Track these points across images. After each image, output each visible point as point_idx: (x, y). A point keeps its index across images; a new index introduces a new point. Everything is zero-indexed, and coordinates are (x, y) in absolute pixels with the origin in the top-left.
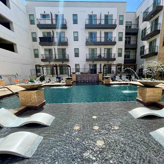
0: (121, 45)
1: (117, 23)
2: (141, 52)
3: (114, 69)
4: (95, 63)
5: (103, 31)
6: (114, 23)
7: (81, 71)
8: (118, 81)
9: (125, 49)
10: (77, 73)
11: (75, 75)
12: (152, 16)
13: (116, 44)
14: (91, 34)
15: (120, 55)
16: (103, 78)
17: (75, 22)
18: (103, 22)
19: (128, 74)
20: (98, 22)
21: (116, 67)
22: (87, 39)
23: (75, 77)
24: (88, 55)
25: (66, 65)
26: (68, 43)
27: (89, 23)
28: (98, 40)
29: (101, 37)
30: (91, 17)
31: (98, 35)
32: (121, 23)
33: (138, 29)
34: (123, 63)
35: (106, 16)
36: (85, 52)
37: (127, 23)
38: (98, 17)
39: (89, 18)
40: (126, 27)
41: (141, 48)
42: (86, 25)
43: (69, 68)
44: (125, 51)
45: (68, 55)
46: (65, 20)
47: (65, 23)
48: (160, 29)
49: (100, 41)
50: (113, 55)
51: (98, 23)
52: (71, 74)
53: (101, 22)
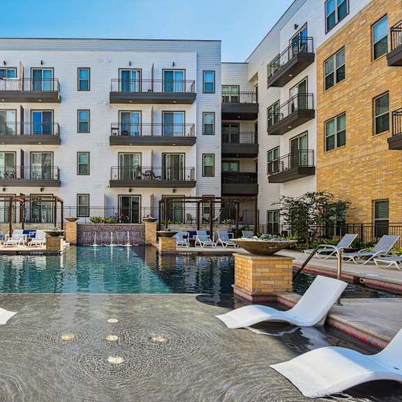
0: (213, 144)
1: (198, 89)
2: (269, 165)
3: (191, 209)
4: (136, 191)
5: (159, 108)
6: (188, 90)
7: (93, 214)
8: (202, 244)
9: (223, 155)
10: (81, 220)
11: (74, 224)
12: (290, 75)
13: (195, 142)
14: (124, 115)
15: (208, 171)
16: (158, 235)
17: (84, 85)
18: (158, 88)
19: (234, 226)
20: (146, 87)
21: (199, 205)
22: (112, 129)
23: (75, 230)
24: (116, 172)
25: (50, 197)
26: (62, 137)
27: (120, 91)
28: (146, 131)
29: (152, 124)
30: (126, 75)
31: (146, 118)
32: (209, 88)
33: (257, 105)
34: (218, 193)
35: (168, 74)
36: (106, 162)
37: (226, 90)
38: (146, 75)
39: (121, 78)
40: (225, 99)
41: (269, 153)
42: (112, 94)
43: (59, 204)
44: (222, 162)
45: (59, 170)
46: (56, 82)
47: (56, 89)
48: (315, 109)
49: (150, 134)
50: (188, 173)
51: (145, 90)
52: (65, 221)
53: (152, 88)
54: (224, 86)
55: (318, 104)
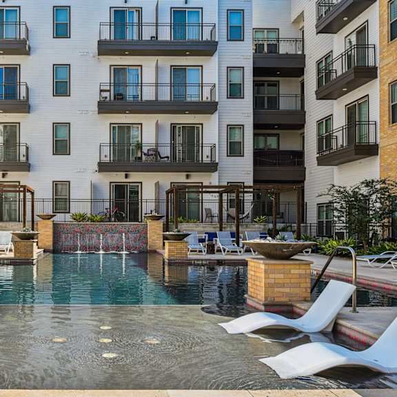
1: (221, 36)
2: (320, 141)
3: (210, 202)
4: (135, 177)
5: (167, 62)
6: (206, 37)
7: (75, 208)
9: (256, 126)
10: (59, 218)
11: (50, 223)
12: (345, 19)
13: (216, 110)
14: (118, 71)
15: (235, 149)
17: (62, 30)
18: (165, 34)
20: (148, 33)
21: (221, 196)
22: (101, 91)
23: (50, 232)
24: (106, 151)
25: (16, 186)
26: (31, 102)
27: (112, 38)
28: (148, 94)
29: (157, 85)
30: (119, 15)
31: (149, 76)
32: (236, 34)
33: (303, 56)
34: (249, 181)
35: (179, 14)
37: (259, 35)
38: (148, 17)
39: (113, 21)
40: (258, 48)
41: (319, 123)
42: (101, 43)
43: (29, 195)
44: (255, 135)
45: (27, 148)
46: (23, 27)
47: (23, 37)
48: (377, 65)
49: (154, 99)
50: (207, 151)
51: (146, 36)
52: (36, 218)
53: (157, 34)
54: (257, 30)
55: (382, 59)
